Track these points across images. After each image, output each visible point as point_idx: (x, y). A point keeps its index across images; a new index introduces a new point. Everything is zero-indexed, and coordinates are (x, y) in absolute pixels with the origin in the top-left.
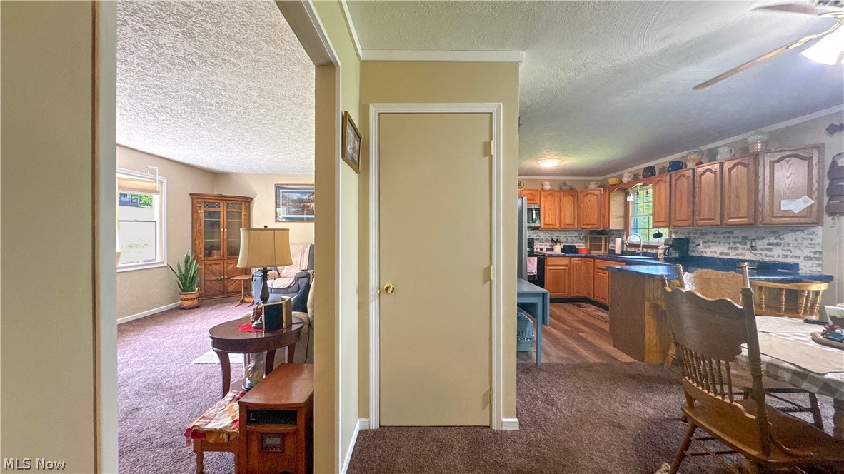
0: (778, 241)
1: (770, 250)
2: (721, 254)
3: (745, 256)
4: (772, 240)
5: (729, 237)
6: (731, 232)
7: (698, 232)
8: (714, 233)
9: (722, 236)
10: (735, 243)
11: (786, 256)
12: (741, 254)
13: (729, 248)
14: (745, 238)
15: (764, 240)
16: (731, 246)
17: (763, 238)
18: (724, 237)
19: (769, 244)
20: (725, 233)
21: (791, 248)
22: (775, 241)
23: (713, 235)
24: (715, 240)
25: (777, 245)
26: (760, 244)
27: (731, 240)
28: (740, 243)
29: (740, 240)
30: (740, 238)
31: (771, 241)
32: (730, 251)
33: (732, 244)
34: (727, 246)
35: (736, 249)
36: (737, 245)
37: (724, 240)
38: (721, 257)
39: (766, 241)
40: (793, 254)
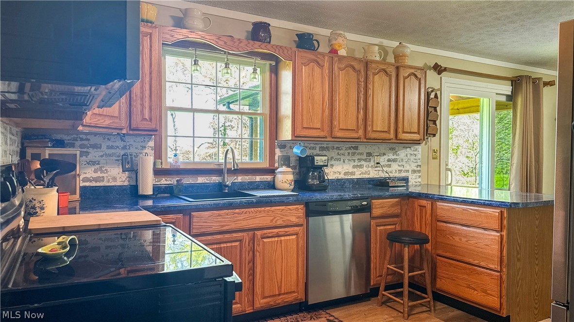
0: (395, 157)
1: (389, 166)
2: (346, 174)
3: (369, 174)
4: (392, 157)
5: (354, 154)
6: (356, 148)
7: (318, 147)
8: (338, 148)
9: (347, 152)
10: (360, 160)
11: (400, 171)
12: (366, 173)
13: (354, 167)
14: (369, 154)
15: (385, 156)
16: (356, 164)
17: (384, 154)
18: (349, 153)
19: (389, 160)
20: (350, 148)
21: (404, 163)
22: (393, 157)
23: (337, 151)
24: (339, 157)
25: (395, 160)
26: (383, 160)
27: (356, 157)
28: (365, 160)
29: (364, 157)
30: (365, 154)
31: (390, 158)
32: (355, 170)
33: (357, 161)
34: (352, 164)
35: (361, 166)
36: (363, 163)
37: (349, 157)
38: (346, 177)
39: (386, 157)
40: (405, 168)
